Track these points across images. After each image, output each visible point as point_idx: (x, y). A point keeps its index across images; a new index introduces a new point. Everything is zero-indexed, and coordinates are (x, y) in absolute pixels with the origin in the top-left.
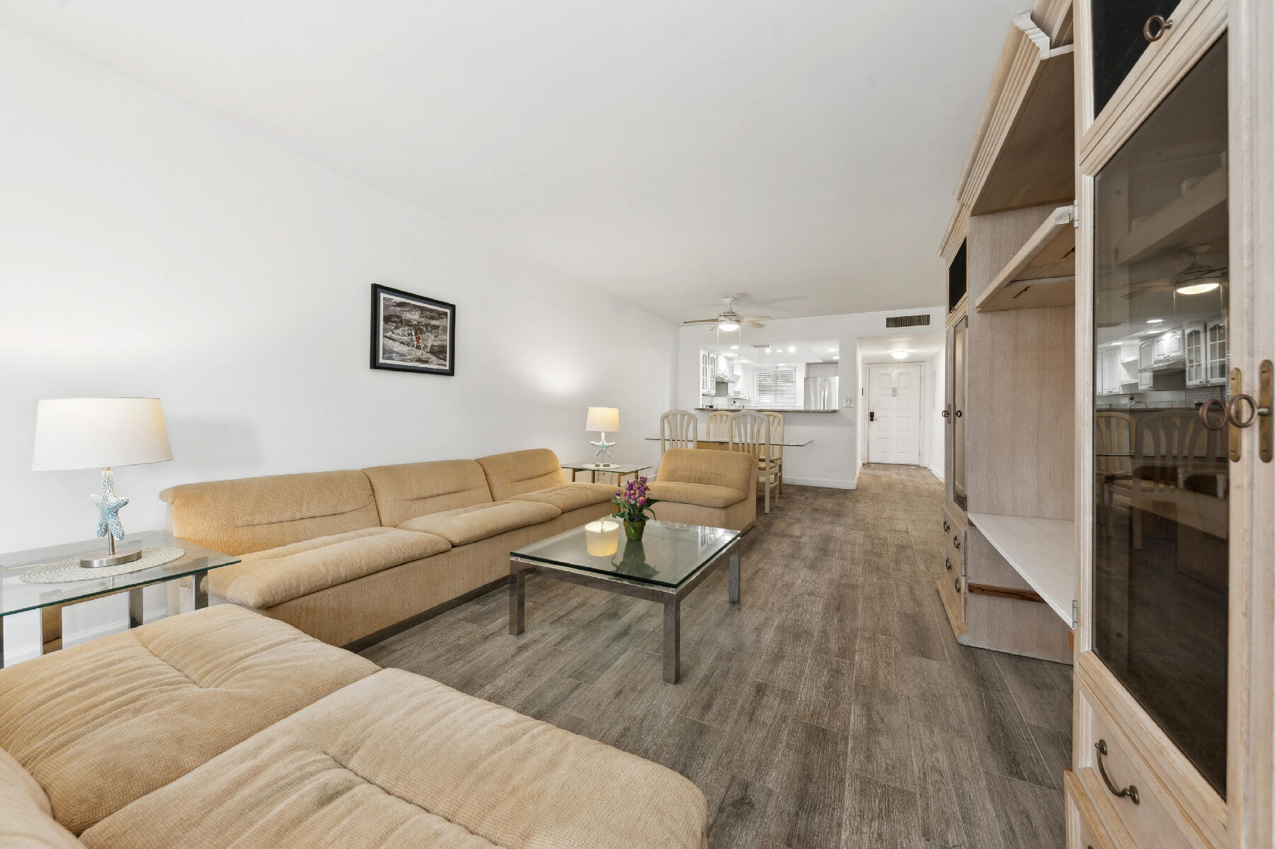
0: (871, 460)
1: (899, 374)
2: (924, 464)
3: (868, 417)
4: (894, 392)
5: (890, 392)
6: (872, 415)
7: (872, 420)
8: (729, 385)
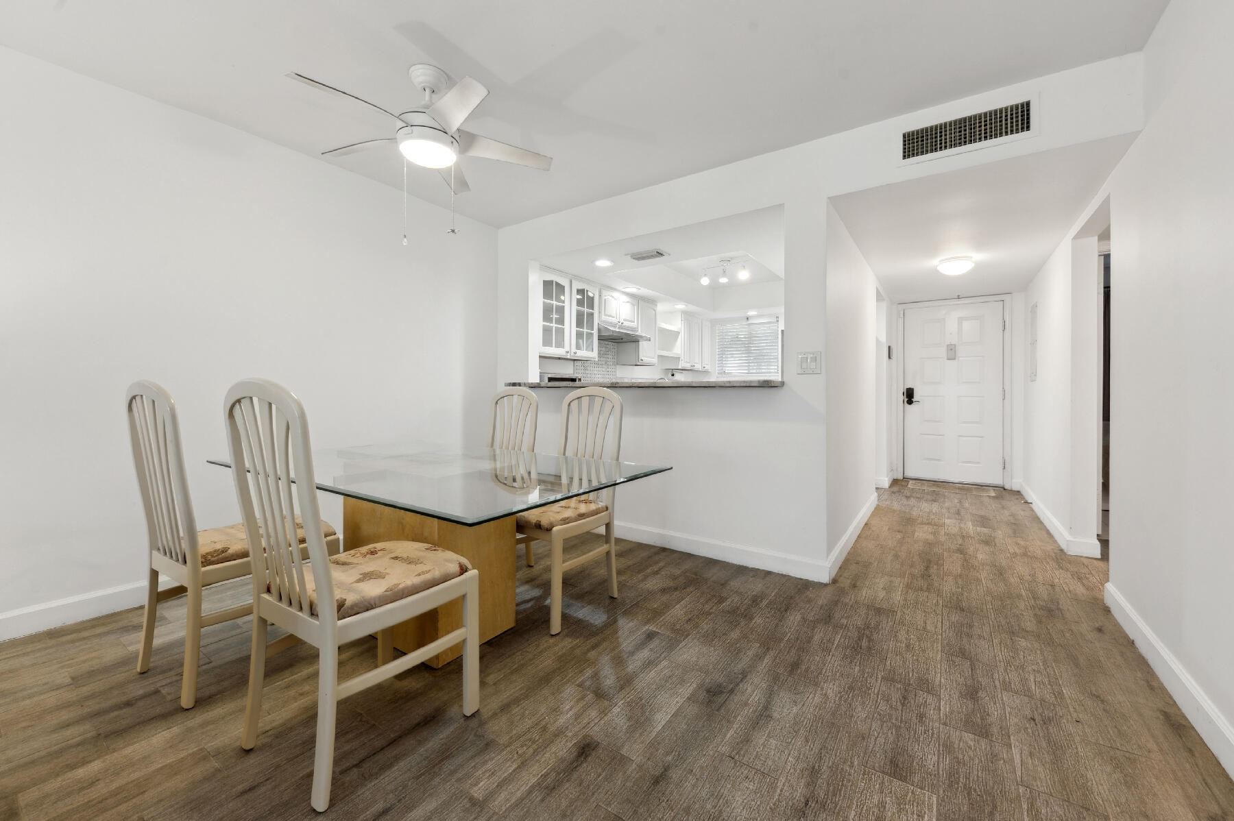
0: (910, 473)
1: (961, 320)
2: (1015, 484)
3: (901, 398)
4: (952, 353)
5: (943, 352)
6: (909, 395)
7: (910, 402)
8: (643, 344)
